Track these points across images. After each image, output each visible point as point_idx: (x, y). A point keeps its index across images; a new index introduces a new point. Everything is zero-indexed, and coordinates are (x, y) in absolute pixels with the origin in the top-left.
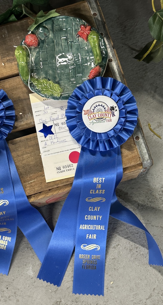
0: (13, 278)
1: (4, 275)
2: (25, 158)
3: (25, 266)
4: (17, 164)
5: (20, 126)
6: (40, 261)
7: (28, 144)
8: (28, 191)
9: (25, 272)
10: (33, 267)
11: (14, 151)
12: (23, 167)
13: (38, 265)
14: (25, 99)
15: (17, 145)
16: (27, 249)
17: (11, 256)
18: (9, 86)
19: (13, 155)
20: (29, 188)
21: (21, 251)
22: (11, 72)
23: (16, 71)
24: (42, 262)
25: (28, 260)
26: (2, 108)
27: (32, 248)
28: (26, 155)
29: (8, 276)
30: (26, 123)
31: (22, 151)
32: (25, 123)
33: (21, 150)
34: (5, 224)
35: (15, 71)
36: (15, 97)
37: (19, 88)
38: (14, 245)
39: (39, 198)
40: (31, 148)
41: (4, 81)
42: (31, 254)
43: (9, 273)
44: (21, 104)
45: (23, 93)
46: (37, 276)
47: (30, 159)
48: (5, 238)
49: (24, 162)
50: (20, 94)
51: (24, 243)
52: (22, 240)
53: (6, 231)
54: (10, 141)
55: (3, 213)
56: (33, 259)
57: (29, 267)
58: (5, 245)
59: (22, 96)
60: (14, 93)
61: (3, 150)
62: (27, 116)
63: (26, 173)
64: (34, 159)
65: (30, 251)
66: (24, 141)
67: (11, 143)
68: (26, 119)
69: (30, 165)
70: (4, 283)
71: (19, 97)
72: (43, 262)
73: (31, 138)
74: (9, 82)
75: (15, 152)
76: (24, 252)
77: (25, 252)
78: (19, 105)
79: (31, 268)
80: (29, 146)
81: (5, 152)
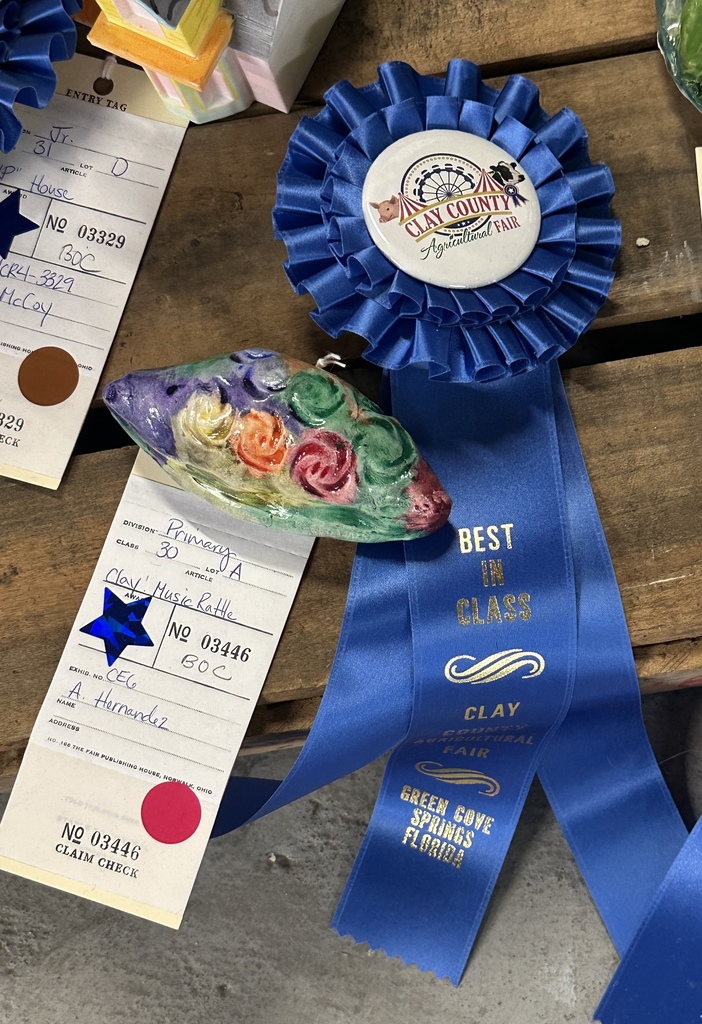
0: (481, 1000)
1: (440, 982)
2: (642, 460)
3: (541, 957)
4: (603, 486)
5: (632, 304)
6: (611, 945)
7: (663, 396)
8: (643, 625)
9: (538, 982)
10: (577, 965)
11: (593, 421)
12: (630, 504)
13: (603, 961)
14: (670, 173)
15: (609, 397)
16: (555, 878)
17: (484, 904)
18: (598, 98)
19: (585, 443)
20: (648, 611)
21: (529, 885)
22: (610, 28)
23: (635, 24)
24: (624, 949)
25: (556, 931)
26: (568, 203)
27: (582, 880)
28: (649, 450)
29: (458, 989)
30: (665, 293)
31: (631, 428)
32: (657, 291)
33: (625, 422)
34: (483, 753)
35: (634, 28)
36: (620, 156)
37: (644, 112)
38: (503, 856)
39: (685, 667)
40: (675, 421)
41: (574, 71)
42: (573, 908)
43: (465, 977)
44: (648, 196)
45: (662, 137)
46: (592, 1011)
47: (665, 473)
48: (464, 815)
49: (636, 481)
50: (649, 145)
51: (543, 849)
52: (535, 833)
53: (477, 785)
54: (576, 372)
55: (507, 710)
56: (583, 929)
57: (560, 964)
58: (458, 847)
59: (656, 152)
60: (616, 136)
61: (544, 408)
62: (672, 257)
63: (639, 534)
64: (684, 476)
65: (571, 891)
66: (648, 378)
67: (581, 381)
68: (665, 271)
69: (663, 500)
70: (437, 1017)
71: (642, 158)
72: (629, 951)
73: (678, 370)
74: (599, 76)
75: (593, 429)
76: (541, 891)
77: (548, 892)
78: (636, 198)
79: (568, 970)
80: (669, 410)
81: (550, 422)
